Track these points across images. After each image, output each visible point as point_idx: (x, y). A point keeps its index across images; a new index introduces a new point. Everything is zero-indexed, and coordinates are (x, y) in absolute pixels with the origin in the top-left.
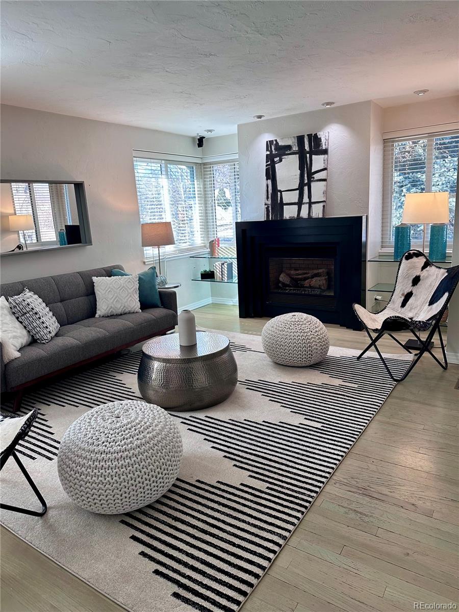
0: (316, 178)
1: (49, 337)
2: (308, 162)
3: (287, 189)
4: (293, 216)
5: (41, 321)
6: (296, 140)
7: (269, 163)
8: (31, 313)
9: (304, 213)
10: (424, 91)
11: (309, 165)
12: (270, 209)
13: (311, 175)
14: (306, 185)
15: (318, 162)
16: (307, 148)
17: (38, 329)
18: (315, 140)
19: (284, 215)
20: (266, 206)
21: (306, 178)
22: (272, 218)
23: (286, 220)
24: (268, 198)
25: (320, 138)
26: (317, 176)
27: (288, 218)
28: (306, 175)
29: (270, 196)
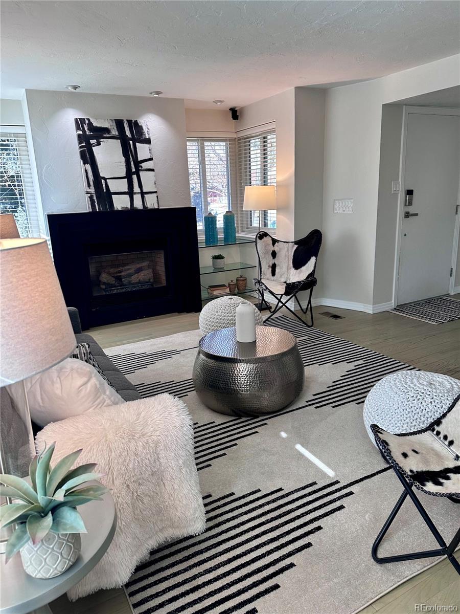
0: (144, 168)
2: (133, 149)
3: (112, 177)
4: (125, 206)
6: (114, 123)
7: (84, 144)
9: (138, 204)
10: (221, 102)
11: (133, 153)
12: (95, 198)
13: (138, 163)
14: (134, 173)
15: (143, 151)
16: (128, 133)
18: (136, 126)
19: (115, 206)
20: (89, 195)
21: (133, 166)
22: (99, 209)
23: (118, 212)
24: (89, 185)
25: (141, 126)
26: (145, 165)
27: (120, 209)
28: (132, 163)
29: (92, 183)
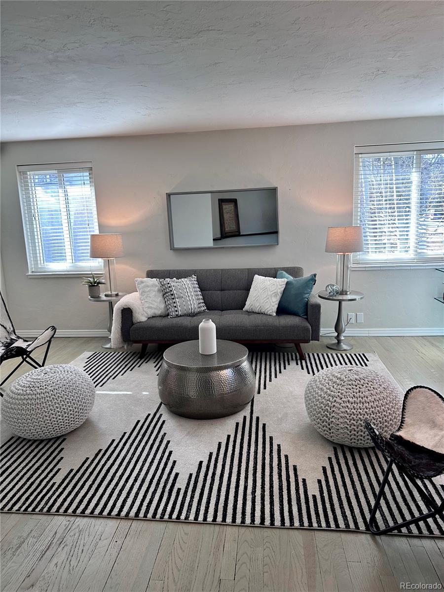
1: (174, 314)
5: (174, 301)
8: (169, 294)
17: (170, 306)
